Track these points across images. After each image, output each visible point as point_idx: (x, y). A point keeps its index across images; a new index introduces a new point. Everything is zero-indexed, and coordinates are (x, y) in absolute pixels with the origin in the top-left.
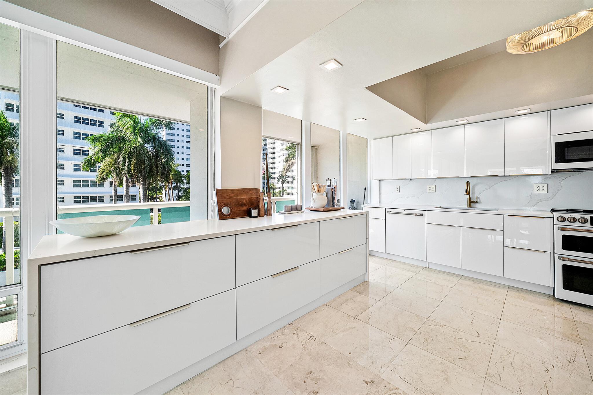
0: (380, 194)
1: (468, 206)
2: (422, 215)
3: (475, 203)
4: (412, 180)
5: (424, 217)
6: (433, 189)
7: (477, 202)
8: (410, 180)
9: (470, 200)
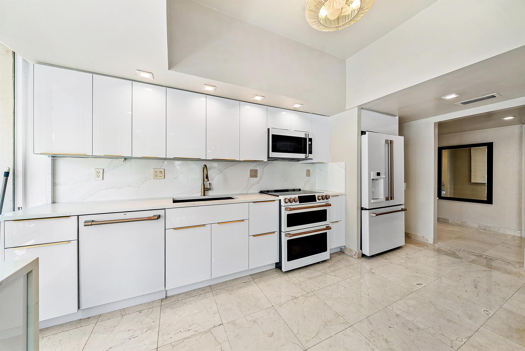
0: (54, 184)
1: (202, 195)
2: (159, 217)
3: (208, 190)
4: (128, 161)
5: (161, 220)
6: (161, 175)
7: (210, 189)
8: (123, 159)
9: (204, 188)
